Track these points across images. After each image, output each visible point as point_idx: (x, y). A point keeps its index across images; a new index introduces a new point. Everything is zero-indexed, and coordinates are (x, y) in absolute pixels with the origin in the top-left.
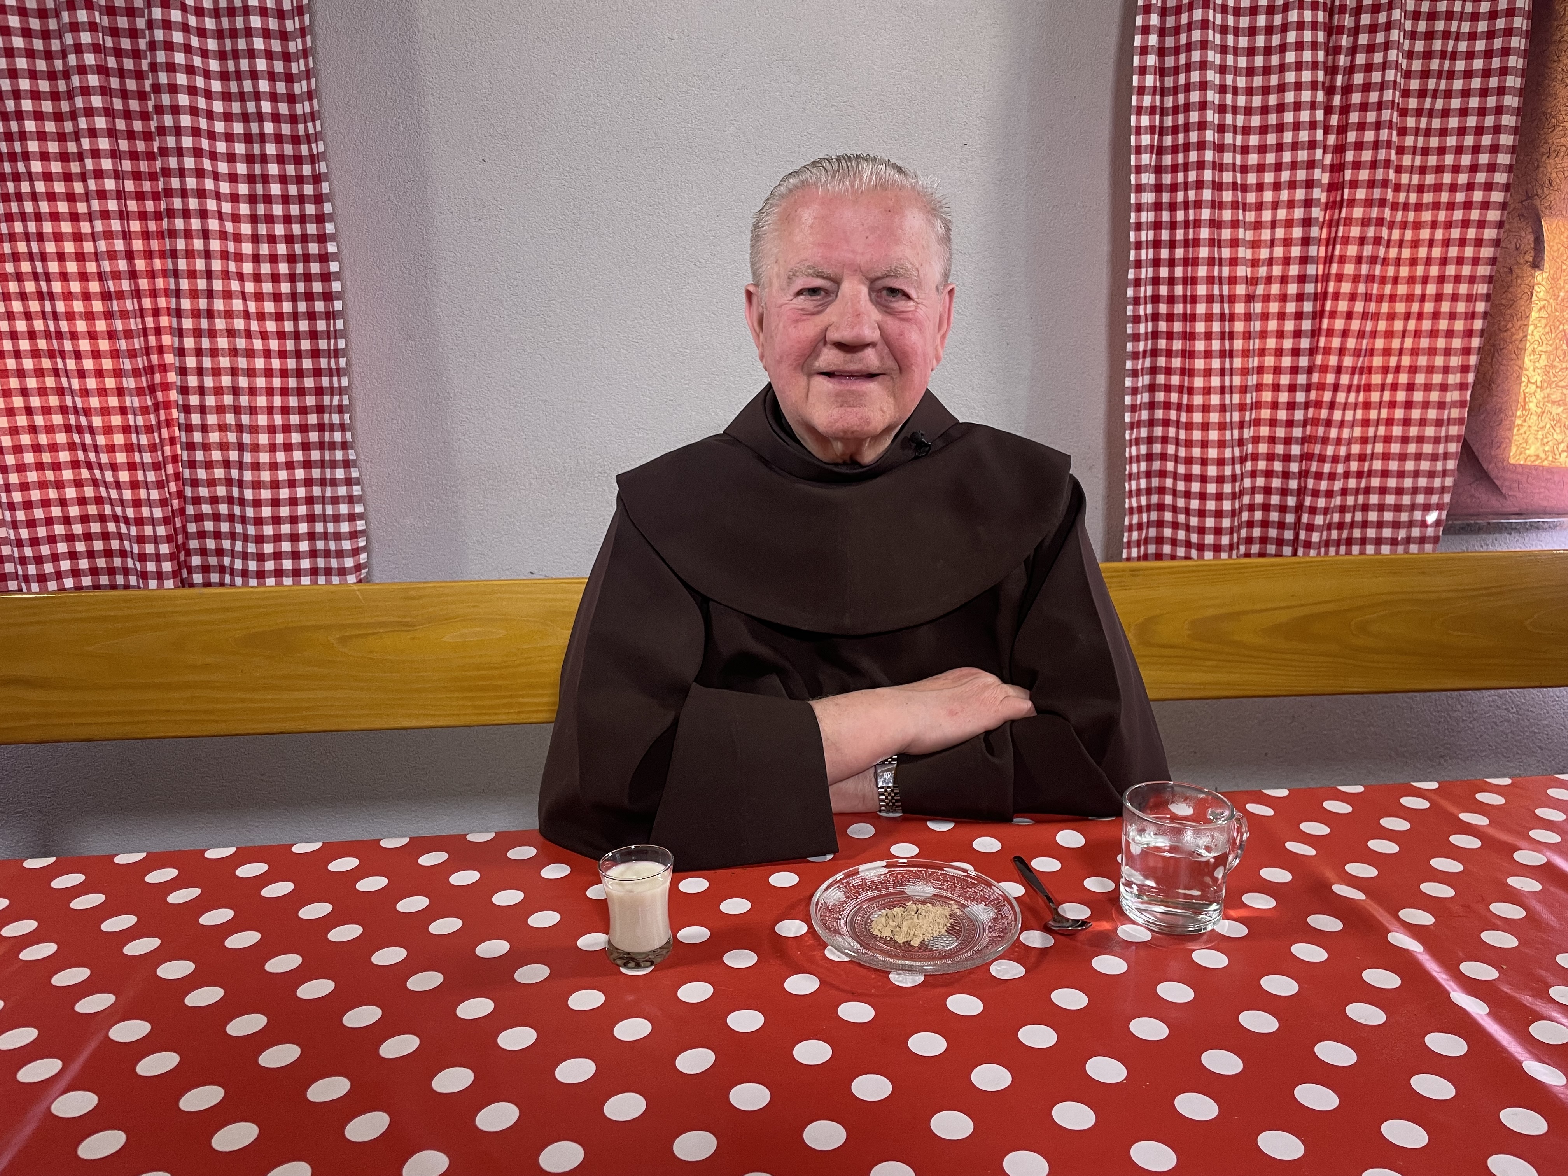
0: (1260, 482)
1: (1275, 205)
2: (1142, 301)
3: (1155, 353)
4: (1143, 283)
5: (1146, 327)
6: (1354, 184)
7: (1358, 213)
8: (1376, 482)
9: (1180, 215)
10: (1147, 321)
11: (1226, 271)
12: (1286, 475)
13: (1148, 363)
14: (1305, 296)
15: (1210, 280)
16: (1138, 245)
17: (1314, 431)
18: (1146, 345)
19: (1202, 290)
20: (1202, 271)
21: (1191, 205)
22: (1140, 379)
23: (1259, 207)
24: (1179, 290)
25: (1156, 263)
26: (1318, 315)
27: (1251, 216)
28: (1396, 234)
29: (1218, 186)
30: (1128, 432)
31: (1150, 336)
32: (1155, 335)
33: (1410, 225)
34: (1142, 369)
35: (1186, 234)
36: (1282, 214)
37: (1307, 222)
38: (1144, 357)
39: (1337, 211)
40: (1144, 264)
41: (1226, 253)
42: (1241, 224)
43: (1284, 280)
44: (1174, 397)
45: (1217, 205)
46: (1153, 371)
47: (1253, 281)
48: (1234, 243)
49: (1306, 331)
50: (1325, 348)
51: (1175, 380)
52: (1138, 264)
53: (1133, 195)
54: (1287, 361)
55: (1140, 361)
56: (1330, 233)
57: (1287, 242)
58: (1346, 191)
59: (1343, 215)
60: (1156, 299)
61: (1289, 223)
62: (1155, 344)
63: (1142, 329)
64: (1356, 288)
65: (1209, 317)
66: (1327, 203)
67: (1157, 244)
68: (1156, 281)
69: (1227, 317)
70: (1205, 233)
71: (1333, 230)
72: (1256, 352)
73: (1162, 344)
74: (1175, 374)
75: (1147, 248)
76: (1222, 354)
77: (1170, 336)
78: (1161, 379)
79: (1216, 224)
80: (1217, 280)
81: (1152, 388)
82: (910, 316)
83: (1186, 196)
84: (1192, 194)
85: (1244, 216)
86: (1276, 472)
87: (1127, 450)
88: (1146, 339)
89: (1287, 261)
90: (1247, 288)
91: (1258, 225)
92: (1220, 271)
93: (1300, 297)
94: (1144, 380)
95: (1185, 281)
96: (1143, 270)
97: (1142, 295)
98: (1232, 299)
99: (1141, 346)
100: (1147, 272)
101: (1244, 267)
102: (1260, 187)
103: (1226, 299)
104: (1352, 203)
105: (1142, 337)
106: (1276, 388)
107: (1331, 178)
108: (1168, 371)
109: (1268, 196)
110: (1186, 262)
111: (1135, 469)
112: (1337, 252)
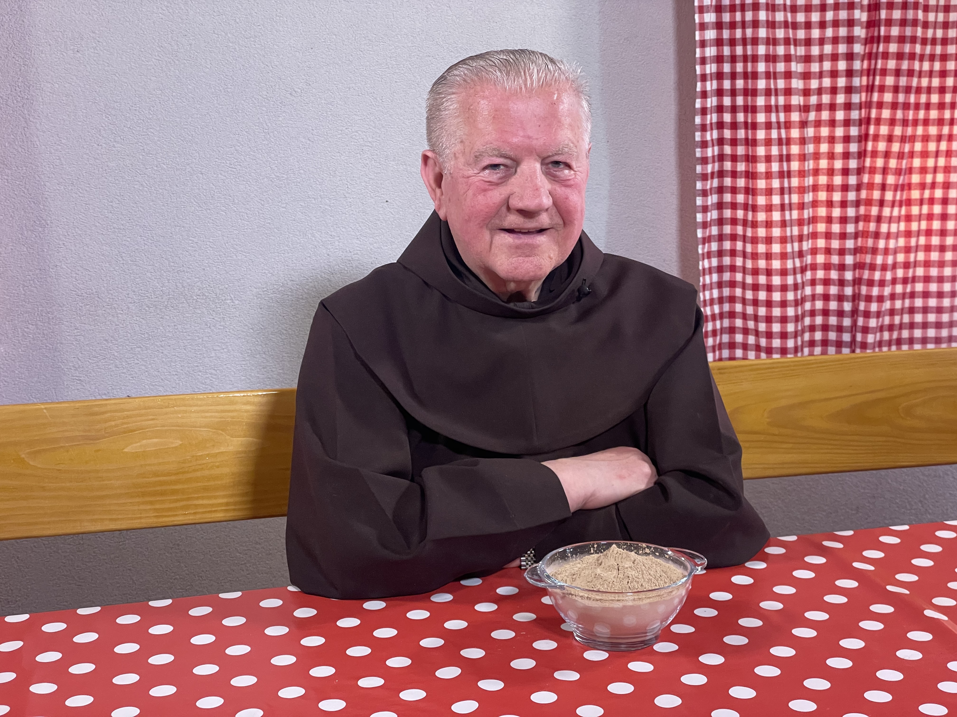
0: (820, 289)
1: (822, 42)
2: (708, 127)
3: (721, 174)
4: (709, 111)
5: (713, 151)
6: (889, 23)
7: (893, 48)
8: (919, 287)
9: (739, 50)
10: (713, 146)
11: (781, 100)
12: (842, 283)
13: (715, 183)
14: (851, 122)
15: (768, 109)
16: (704, 78)
17: (864, 242)
18: (713, 167)
19: (761, 118)
20: (761, 101)
21: (749, 41)
22: (709, 198)
23: (808, 42)
24: (741, 117)
25: (720, 93)
26: (863, 138)
27: (801, 51)
28: (926, 66)
29: (771, 25)
30: (700, 247)
31: (716, 159)
32: (721, 158)
33: (937, 58)
34: (711, 189)
35: (745, 67)
36: (828, 49)
37: (850, 57)
38: (712, 178)
39: (875, 45)
40: (709, 94)
41: (781, 84)
42: (793, 58)
43: (833, 107)
44: (740, 214)
45: (772, 41)
46: (721, 190)
47: (806, 109)
48: (788, 75)
49: (853, 153)
50: (870, 168)
51: (740, 198)
52: (704, 95)
53: (697, 33)
54: (838, 180)
55: (709, 182)
56: (870, 65)
57: (834, 74)
58: (883, 29)
59: (881, 49)
60: (720, 125)
61: (835, 57)
62: (721, 166)
63: (709, 152)
64: (895, 114)
65: (768, 142)
66: (866, 39)
67: (720, 76)
68: (720, 109)
69: (784, 141)
70: (761, 67)
71: (873, 62)
72: (811, 172)
73: (728, 165)
74: (740, 193)
75: (711, 80)
76: (781, 175)
77: (734, 158)
78: (728, 197)
79: (771, 59)
80: (774, 109)
81: (720, 206)
82: (572, 182)
83: (744, 33)
84: (749, 32)
85: (796, 50)
86: (833, 280)
87: (701, 263)
88: (714, 162)
89: (834, 90)
90: (800, 115)
91: (807, 59)
92: (777, 100)
93: (847, 123)
94: (713, 199)
95: (746, 109)
96: (709, 100)
97: (708, 122)
98: (788, 125)
99: (709, 168)
100: (712, 102)
101: (797, 97)
102: (808, 25)
103: (782, 125)
104: (888, 39)
105: (710, 160)
106: (830, 204)
107: (869, 16)
108: (734, 190)
109: (816, 33)
110: (746, 92)
111: (708, 281)
112: (877, 83)
